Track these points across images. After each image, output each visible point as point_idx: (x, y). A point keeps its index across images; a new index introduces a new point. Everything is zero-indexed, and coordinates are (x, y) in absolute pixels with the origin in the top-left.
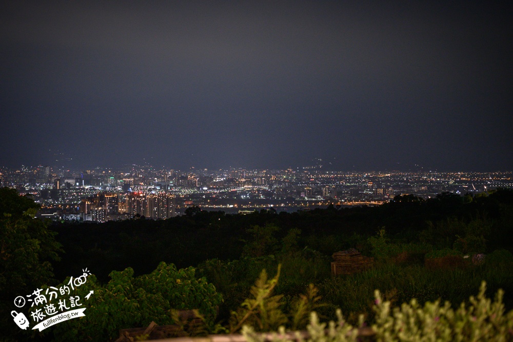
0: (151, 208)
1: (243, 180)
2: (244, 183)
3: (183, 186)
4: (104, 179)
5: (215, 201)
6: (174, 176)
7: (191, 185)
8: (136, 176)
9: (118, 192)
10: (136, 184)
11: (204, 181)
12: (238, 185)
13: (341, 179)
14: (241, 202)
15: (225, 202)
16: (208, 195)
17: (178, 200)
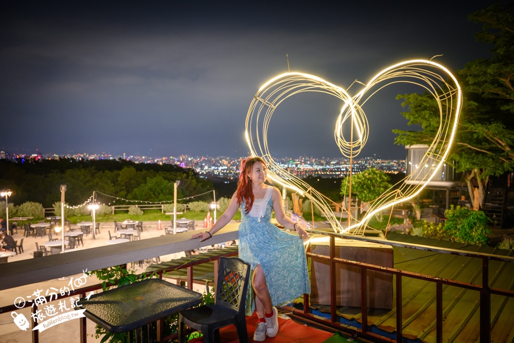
0: (306, 174)
1: (343, 163)
2: (343, 164)
3: (318, 165)
4: (288, 162)
5: (331, 171)
6: (315, 161)
7: (322, 165)
8: (301, 161)
9: (294, 167)
10: (301, 164)
11: (328, 163)
12: (340, 165)
13: (383, 163)
14: (341, 171)
15: (335, 171)
16: (328, 169)
17: (317, 171)
